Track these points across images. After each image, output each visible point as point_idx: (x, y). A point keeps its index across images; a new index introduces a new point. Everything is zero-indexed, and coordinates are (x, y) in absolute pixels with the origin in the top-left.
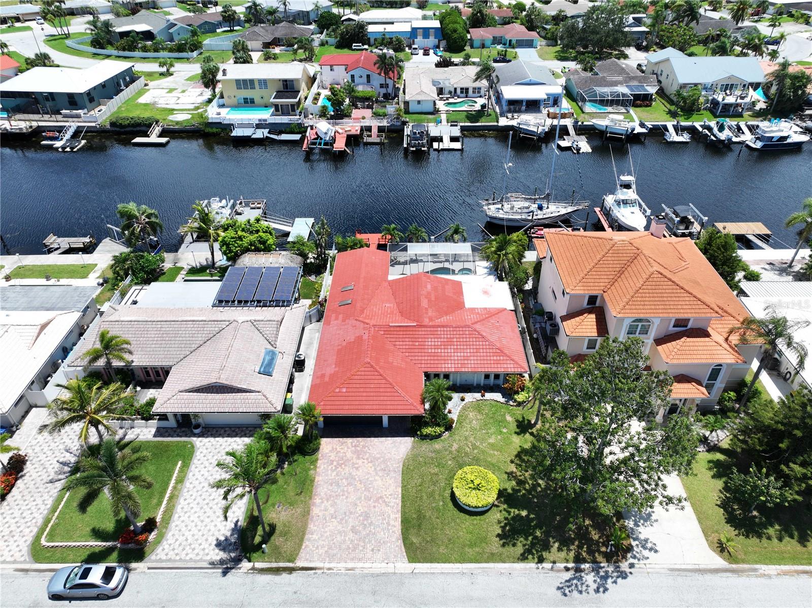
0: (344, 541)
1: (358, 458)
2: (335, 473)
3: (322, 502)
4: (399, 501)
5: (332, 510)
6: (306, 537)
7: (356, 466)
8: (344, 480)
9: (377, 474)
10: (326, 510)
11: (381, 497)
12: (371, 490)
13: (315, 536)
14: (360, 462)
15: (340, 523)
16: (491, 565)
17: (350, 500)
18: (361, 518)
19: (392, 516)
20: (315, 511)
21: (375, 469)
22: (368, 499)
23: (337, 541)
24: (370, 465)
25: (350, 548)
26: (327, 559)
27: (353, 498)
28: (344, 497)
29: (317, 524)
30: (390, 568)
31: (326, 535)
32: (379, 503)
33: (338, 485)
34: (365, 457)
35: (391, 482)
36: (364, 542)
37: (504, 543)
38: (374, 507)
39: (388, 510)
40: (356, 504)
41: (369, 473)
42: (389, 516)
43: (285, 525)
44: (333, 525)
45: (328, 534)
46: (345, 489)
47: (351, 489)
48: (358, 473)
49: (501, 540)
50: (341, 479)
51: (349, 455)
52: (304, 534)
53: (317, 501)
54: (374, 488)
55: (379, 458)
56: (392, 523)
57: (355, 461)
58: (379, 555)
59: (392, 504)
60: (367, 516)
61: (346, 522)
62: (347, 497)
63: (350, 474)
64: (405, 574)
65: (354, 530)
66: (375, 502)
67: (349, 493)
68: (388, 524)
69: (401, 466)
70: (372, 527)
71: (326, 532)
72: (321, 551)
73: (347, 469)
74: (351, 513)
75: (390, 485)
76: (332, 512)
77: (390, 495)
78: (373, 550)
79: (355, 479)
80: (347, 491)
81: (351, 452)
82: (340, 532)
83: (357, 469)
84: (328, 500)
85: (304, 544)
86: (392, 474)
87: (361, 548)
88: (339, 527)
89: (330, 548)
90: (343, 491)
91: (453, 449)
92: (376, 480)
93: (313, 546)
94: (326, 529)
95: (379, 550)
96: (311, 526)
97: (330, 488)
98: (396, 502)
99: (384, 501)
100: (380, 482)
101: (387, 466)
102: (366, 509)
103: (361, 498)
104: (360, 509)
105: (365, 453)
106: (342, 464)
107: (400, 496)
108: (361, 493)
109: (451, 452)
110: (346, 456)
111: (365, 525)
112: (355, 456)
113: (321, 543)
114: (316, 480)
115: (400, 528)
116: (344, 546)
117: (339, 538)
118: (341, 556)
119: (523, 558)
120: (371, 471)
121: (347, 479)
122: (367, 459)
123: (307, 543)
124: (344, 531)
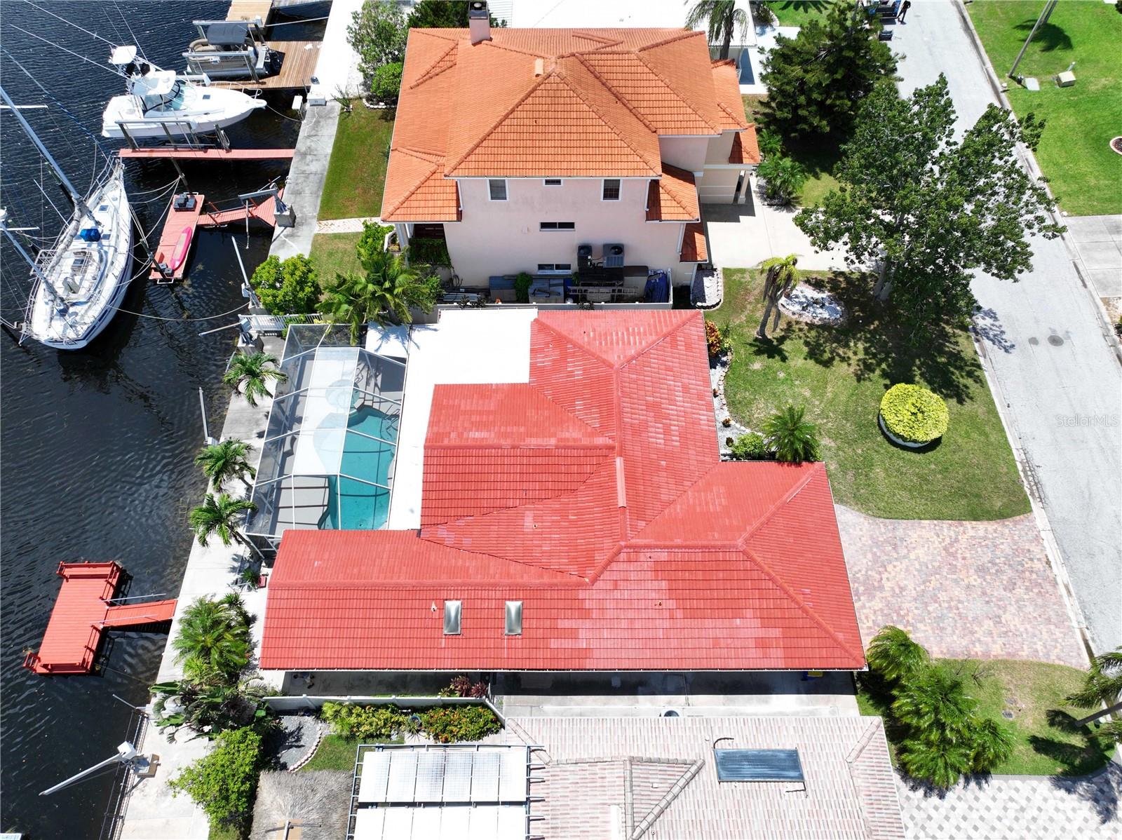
0: (1032, 600)
1: (881, 588)
2: (919, 625)
3: (979, 640)
4: (946, 524)
5: (988, 624)
6: (1044, 660)
7: (897, 591)
8: (931, 609)
9: (905, 557)
10: (990, 633)
11: (945, 549)
12: (936, 564)
13: (1039, 647)
14: (887, 585)
15: (1005, 609)
16: (1001, 416)
17: (963, 597)
18: (988, 577)
19: (971, 533)
20: (997, 650)
21: (896, 559)
22: (953, 569)
23: (1035, 611)
24: (890, 568)
25: (1040, 592)
26: (1066, 623)
27: (958, 592)
28: (960, 606)
29: (1017, 646)
30: (1047, 536)
31: (1030, 630)
32: (956, 552)
33: (941, 618)
34: (877, 577)
35: (915, 535)
36: (1023, 572)
37: (968, 397)
38: (964, 558)
39: (963, 539)
40: (968, 587)
41: (907, 570)
42: (973, 538)
43: (1039, 698)
44: (1011, 618)
45: (1028, 626)
46: (946, 605)
47: (943, 596)
48: (911, 586)
49: (964, 400)
50: (929, 613)
51: (877, 604)
52: (1040, 665)
53: (978, 649)
54: (932, 561)
55: (874, 554)
56: (981, 533)
57: (887, 594)
58: (1035, 549)
59: (952, 533)
60: (982, 570)
61: (1000, 600)
62: (959, 601)
63: (915, 600)
64: (1048, 517)
65: (1011, 586)
66: (956, 558)
67: (951, 599)
68: (985, 538)
69: (881, 520)
70: (997, 561)
71: (1026, 629)
72: (1058, 633)
73: (906, 606)
74: (984, 593)
75: (920, 536)
76: (991, 623)
77: (938, 536)
78: (1031, 560)
79: (923, 591)
80: (949, 602)
81: (870, 601)
82: (1020, 608)
83: (902, 589)
84: (972, 633)
85: (1057, 662)
86: (900, 533)
87: (1034, 576)
88: (1013, 609)
89: (1049, 620)
90: (950, 608)
91: (833, 444)
92: (917, 558)
93: (1056, 647)
94: (1022, 629)
95: (1029, 551)
96: (1025, 654)
97: (949, 630)
98: (947, 529)
99: (951, 544)
100: (920, 552)
101: (887, 541)
102: (972, 571)
103: (956, 581)
104: (974, 580)
105: (867, 577)
106: (898, 615)
107: (935, 522)
108: (946, 579)
109: (839, 449)
110: (882, 610)
111: (997, 571)
112: (878, 594)
113: (1045, 636)
114: (940, 656)
115: (986, 522)
116: (1040, 601)
117: (1030, 609)
118: (1054, 604)
119: (980, 381)
120: (901, 566)
121: (926, 604)
122: (880, 573)
123: (1053, 657)
124: (1017, 602)
